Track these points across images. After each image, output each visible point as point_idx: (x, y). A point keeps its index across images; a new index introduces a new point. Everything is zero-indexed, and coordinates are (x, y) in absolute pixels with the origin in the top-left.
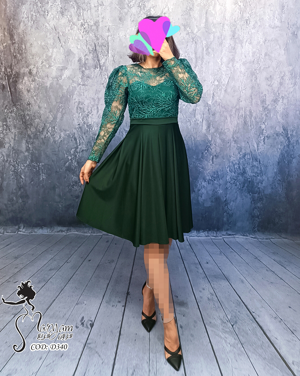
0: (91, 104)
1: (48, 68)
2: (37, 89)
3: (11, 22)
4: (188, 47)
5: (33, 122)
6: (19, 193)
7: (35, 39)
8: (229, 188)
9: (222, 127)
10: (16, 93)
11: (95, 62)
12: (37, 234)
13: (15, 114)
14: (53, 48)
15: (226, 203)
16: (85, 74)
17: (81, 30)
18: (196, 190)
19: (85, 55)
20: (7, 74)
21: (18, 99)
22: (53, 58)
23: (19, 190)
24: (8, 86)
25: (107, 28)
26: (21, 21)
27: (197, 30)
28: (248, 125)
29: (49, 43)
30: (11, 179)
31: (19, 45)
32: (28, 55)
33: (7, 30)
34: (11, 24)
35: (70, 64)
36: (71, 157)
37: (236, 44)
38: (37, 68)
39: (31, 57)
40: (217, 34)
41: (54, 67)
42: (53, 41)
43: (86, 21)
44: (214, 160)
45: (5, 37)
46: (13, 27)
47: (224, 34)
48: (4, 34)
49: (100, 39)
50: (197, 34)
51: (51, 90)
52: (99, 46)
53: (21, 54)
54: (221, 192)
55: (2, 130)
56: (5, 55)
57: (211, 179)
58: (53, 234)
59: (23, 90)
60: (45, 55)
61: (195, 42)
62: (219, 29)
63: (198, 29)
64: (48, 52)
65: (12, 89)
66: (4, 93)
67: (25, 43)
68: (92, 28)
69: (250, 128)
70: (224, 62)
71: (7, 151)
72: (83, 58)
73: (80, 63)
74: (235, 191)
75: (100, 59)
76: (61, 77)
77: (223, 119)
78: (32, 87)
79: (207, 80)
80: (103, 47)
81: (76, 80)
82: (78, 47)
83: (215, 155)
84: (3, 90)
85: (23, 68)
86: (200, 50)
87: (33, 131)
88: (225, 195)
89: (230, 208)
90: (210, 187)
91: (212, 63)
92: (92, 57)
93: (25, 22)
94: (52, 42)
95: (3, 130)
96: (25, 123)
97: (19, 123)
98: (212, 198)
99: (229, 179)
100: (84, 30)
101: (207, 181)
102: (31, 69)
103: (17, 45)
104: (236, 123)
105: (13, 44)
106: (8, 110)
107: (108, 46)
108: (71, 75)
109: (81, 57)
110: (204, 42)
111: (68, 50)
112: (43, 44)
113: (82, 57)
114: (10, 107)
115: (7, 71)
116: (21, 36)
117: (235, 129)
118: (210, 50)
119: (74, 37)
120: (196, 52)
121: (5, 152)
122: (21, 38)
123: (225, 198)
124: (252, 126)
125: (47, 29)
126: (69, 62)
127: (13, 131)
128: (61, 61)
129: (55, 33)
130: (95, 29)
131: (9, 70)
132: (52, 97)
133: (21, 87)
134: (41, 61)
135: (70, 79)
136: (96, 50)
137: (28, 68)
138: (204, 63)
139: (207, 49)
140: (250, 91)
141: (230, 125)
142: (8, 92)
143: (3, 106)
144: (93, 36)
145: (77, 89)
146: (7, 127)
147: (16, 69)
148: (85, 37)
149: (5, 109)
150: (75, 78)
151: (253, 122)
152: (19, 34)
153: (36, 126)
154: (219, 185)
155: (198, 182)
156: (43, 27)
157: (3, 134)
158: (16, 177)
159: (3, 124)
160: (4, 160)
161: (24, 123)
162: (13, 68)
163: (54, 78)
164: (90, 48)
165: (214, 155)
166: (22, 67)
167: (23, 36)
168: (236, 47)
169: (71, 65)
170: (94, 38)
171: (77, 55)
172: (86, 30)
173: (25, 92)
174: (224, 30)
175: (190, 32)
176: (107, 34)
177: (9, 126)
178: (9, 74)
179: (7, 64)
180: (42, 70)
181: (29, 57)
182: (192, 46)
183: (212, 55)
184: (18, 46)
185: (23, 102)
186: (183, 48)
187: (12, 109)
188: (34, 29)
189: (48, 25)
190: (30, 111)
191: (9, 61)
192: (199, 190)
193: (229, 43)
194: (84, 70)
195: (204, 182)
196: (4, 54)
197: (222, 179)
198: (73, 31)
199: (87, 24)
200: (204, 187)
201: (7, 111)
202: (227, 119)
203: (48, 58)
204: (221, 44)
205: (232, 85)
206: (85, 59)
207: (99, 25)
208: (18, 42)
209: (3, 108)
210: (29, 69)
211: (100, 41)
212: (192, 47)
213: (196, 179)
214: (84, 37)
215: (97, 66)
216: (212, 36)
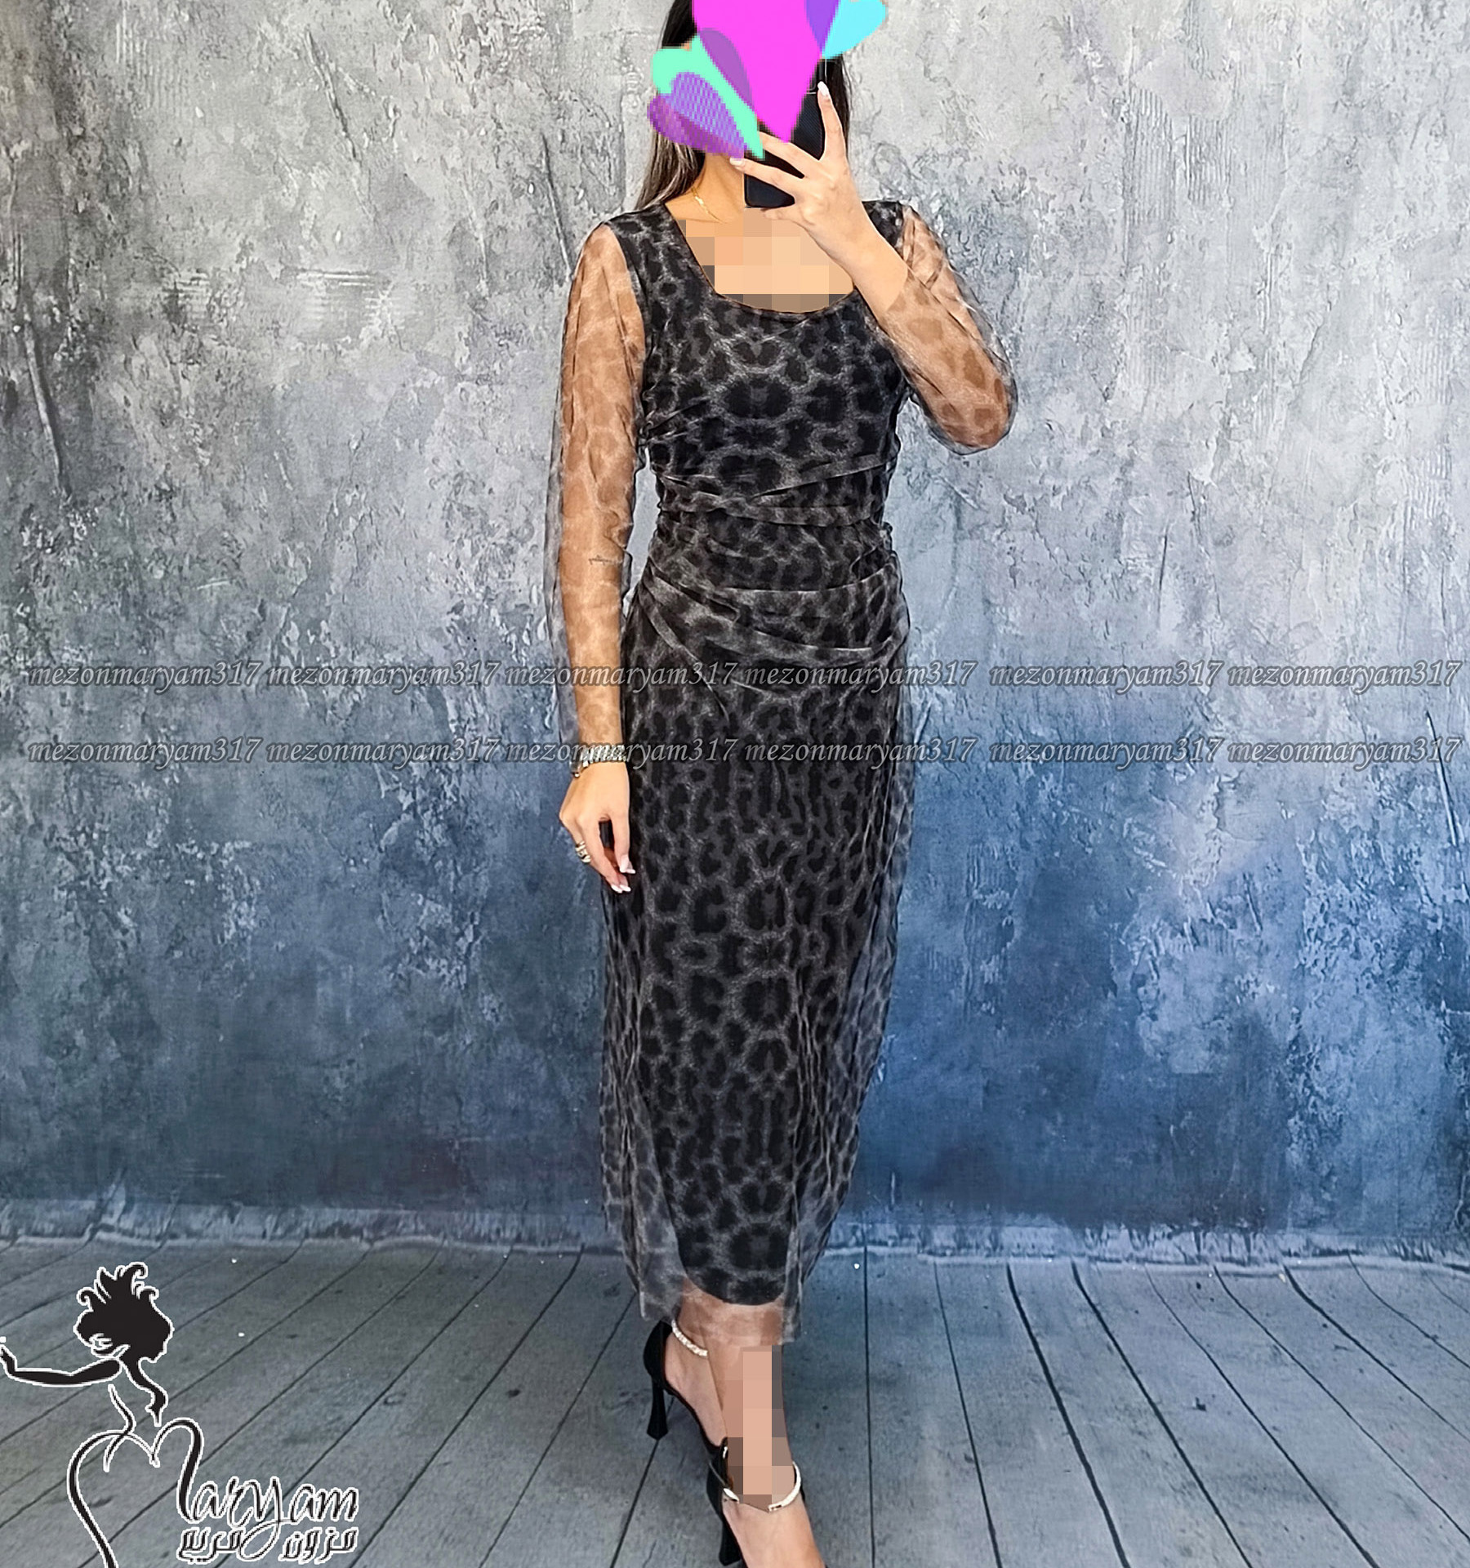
0: (528, 486)
1: (281, 281)
2: (212, 405)
3: (57, 15)
4: (1083, 157)
5: (191, 597)
6: (107, 1009)
7: (199, 114)
8: (1315, 970)
9: (1275, 618)
10: (88, 430)
11: (547, 243)
12: (203, 1242)
13: (79, 555)
14: (307, 166)
15: (1302, 1059)
16: (492, 316)
17: (462, 60)
18: (1123, 979)
19: (487, 204)
20: (31, 324)
21: (97, 465)
22: (307, 223)
23: (104, 995)
24: (39, 395)
25: (617, 48)
26: (120, 11)
27: (1137, 59)
28: (1431, 611)
29: (284, 136)
30: (60, 932)
31: (105, 150)
32: (157, 207)
33: (37, 65)
34: (59, 26)
35: (404, 258)
36: (414, 797)
37: (1361, 140)
38: (216, 285)
39: (177, 220)
40: (1251, 76)
41: (311, 275)
42: (307, 125)
43: (491, 9)
44: (1230, 806)
45: (20, 103)
46: (70, 45)
47: (1297, 81)
48: (16, 89)
49: (576, 113)
50: (1140, 79)
51: (295, 407)
52: (566, 156)
53: (118, 205)
54: (1272, 989)
55: (6, 653)
56: (18, 210)
57: (1209, 916)
58: (295, 1244)
59: (130, 410)
60: (259, 208)
61: (1129, 125)
62: (1267, 49)
63: (1144, 51)
64: (276, 187)
65: (62, 413)
66: (15, 433)
67: (143, 137)
68: (529, 47)
69: (1439, 625)
70: (1291, 241)
71: (36, 775)
72: (479, 226)
73: (460, 255)
74: (1349, 986)
75: (576, 230)
76: (355, 335)
77: (1282, 567)
78: (184, 396)
79: (1189, 344)
80: (593, 156)
81: (437, 351)
82: (447, 159)
83: (1235, 781)
84: (7, 419)
85: (133, 283)
86: (1154, 171)
87: (190, 650)
88: (1295, 1010)
89: (1322, 1090)
90: (1203, 964)
91: (1223, 248)
92: (529, 216)
93: (143, 13)
94: (298, 129)
95: (12, 647)
96: (136, 605)
97: (102, 611)
98: (1214, 1023)
99: (1314, 919)
100: (485, 58)
101: (1187, 931)
102: (179, 287)
103: (94, 151)
104: (1356, 589)
105: (73, 142)
106: (37, 531)
107: (621, 151)
108: (409, 322)
109: (465, 220)
110: (1179, 127)
111: (391, 176)
112: (249, 140)
113: (474, 215)
114: (50, 515)
115: (31, 304)
116: (118, 97)
117: (1353, 631)
118: (1210, 171)
119: (422, 104)
120: (1129, 184)
121: (22, 782)
122: (119, 111)
123: (1293, 1027)
124: (1453, 618)
125: (270, 54)
126: (397, 246)
127: (66, 656)
128: (355, 241)
129: (317, 80)
130: (547, 53)
131: (42, 298)
132: (303, 450)
133: (118, 395)
134: (238, 240)
135: (405, 346)
136: (550, 174)
137: (160, 283)
138: (1174, 250)
139: (1196, 168)
140: (1439, 407)
141: (1318, 607)
142: (36, 427)
143: (8, 511)
144: (534, 96)
145: (445, 400)
146: (34, 632)
147: (88, 291)
148: (489, 103)
149: (22, 529)
150: (435, 338)
151: (1456, 590)
152: (105, 87)
153: (207, 618)
154: (1259, 954)
155: (1134, 936)
156: (246, 42)
157: (14, 674)
158: (87, 917)
159: (11, 613)
160: (18, 825)
161: (132, 611)
162: (70, 284)
163: (315, 341)
164: (518, 163)
165: (1224, 779)
166: (128, 280)
167: (128, 95)
168: (1361, 153)
169: (409, 266)
170: (542, 107)
171: (445, 208)
172: (495, 59)
173: (146, 424)
174: (1294, 54)
175: (1094, 64)
176: (617, 80)
177: (44, 625)
178: (45, 320)
179: (32, 263)
180: (241, 294)
181: (163, 220)
182: (1111, 148)
183: (1226, 198)
184: (101, 158)
185: (130, 482)
186: (1055, 162)
187: (61, 528)
188: (193, 52)
189: (273, 34)
190: (172, 529)
191: (49, 244)
192: (1139, 981)
193: (1319, 131)
194: (485, 292)
195: (1173, 935)
196: (14, 202)
197: (1272, 915)
198: (416, 64)
199: (499, 22)
200: (1170, 961)
201: (32, 539)
202: (1300, 567)
203: (276, 222)
204: (1276, 137)
205: (1332, 374)
206: (486, 229)
207: (569, 32)
208: (100, 131)
209: (9, 524)
210: (164, 290)
211: (578, 124)
212: (1110, 157)
213: (1124, 912)
214: (481, 104)
215: (557, 268)
216: (1223, 93)
